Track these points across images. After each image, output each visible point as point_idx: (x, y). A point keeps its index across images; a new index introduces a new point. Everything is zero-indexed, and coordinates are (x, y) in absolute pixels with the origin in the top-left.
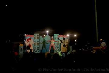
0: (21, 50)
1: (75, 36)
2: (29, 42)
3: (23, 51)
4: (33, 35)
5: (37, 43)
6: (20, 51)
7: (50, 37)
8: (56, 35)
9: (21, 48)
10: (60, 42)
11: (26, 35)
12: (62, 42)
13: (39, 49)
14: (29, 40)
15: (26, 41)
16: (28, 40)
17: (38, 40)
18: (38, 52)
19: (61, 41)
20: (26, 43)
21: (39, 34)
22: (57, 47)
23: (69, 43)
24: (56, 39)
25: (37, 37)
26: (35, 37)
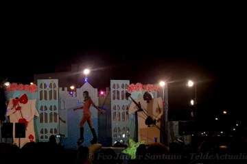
1: (191, 84)
2: (19, 108)
4: (36, 83)
5: (48, 112)
7: (96, 90)
8: (118, 85)
10: (133, 108)
11: (7, 84)
12: (140, 110)
14: (21, 105)
16: (15, 102)
17: (55, 103)
19: (138, 105)
21: (56, 81)
22: (121, 128)
23: (167, 113)
24: (118, 99)
25: (51, 92)
26: (41, 92)
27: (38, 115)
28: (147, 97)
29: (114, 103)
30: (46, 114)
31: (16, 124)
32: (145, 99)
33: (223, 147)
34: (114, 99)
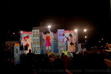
0: (17, 51)
1: (85, 30)
2: (26, 40)
3: (20, 52)
5: (36, 41)
6: (15, 53)
7: (53, 33)
8: (60, 31)
9: (17, 49)
11: (22, 32)
12: (68, 40)
13: (39, 49)
14: (26, 39)
15: (23, 39)
16: (24, 38)
17: (38, 38)
18: (38, 53)
19: (68, 38)
20: (22, 42)
21: (38, 30)
22: (62, 46)
23: (77, 41)
24: (60, 36)
25: (37, 34)
26: (33, 34)
27: (33, 42)
28: (71, 35)
29: (59, 37)
30: (35, 42)
31: (25, 46)
32: (70, 36)
33: (98, 53)
34: (59, 36)
